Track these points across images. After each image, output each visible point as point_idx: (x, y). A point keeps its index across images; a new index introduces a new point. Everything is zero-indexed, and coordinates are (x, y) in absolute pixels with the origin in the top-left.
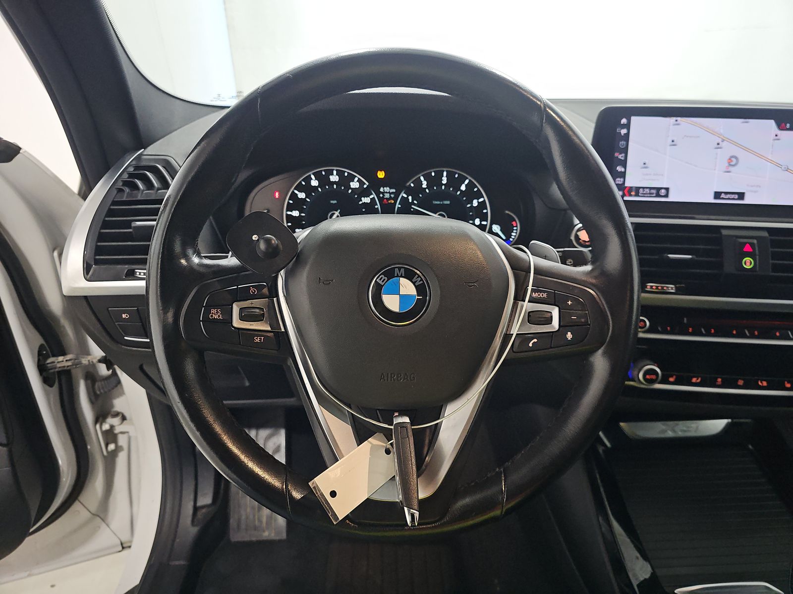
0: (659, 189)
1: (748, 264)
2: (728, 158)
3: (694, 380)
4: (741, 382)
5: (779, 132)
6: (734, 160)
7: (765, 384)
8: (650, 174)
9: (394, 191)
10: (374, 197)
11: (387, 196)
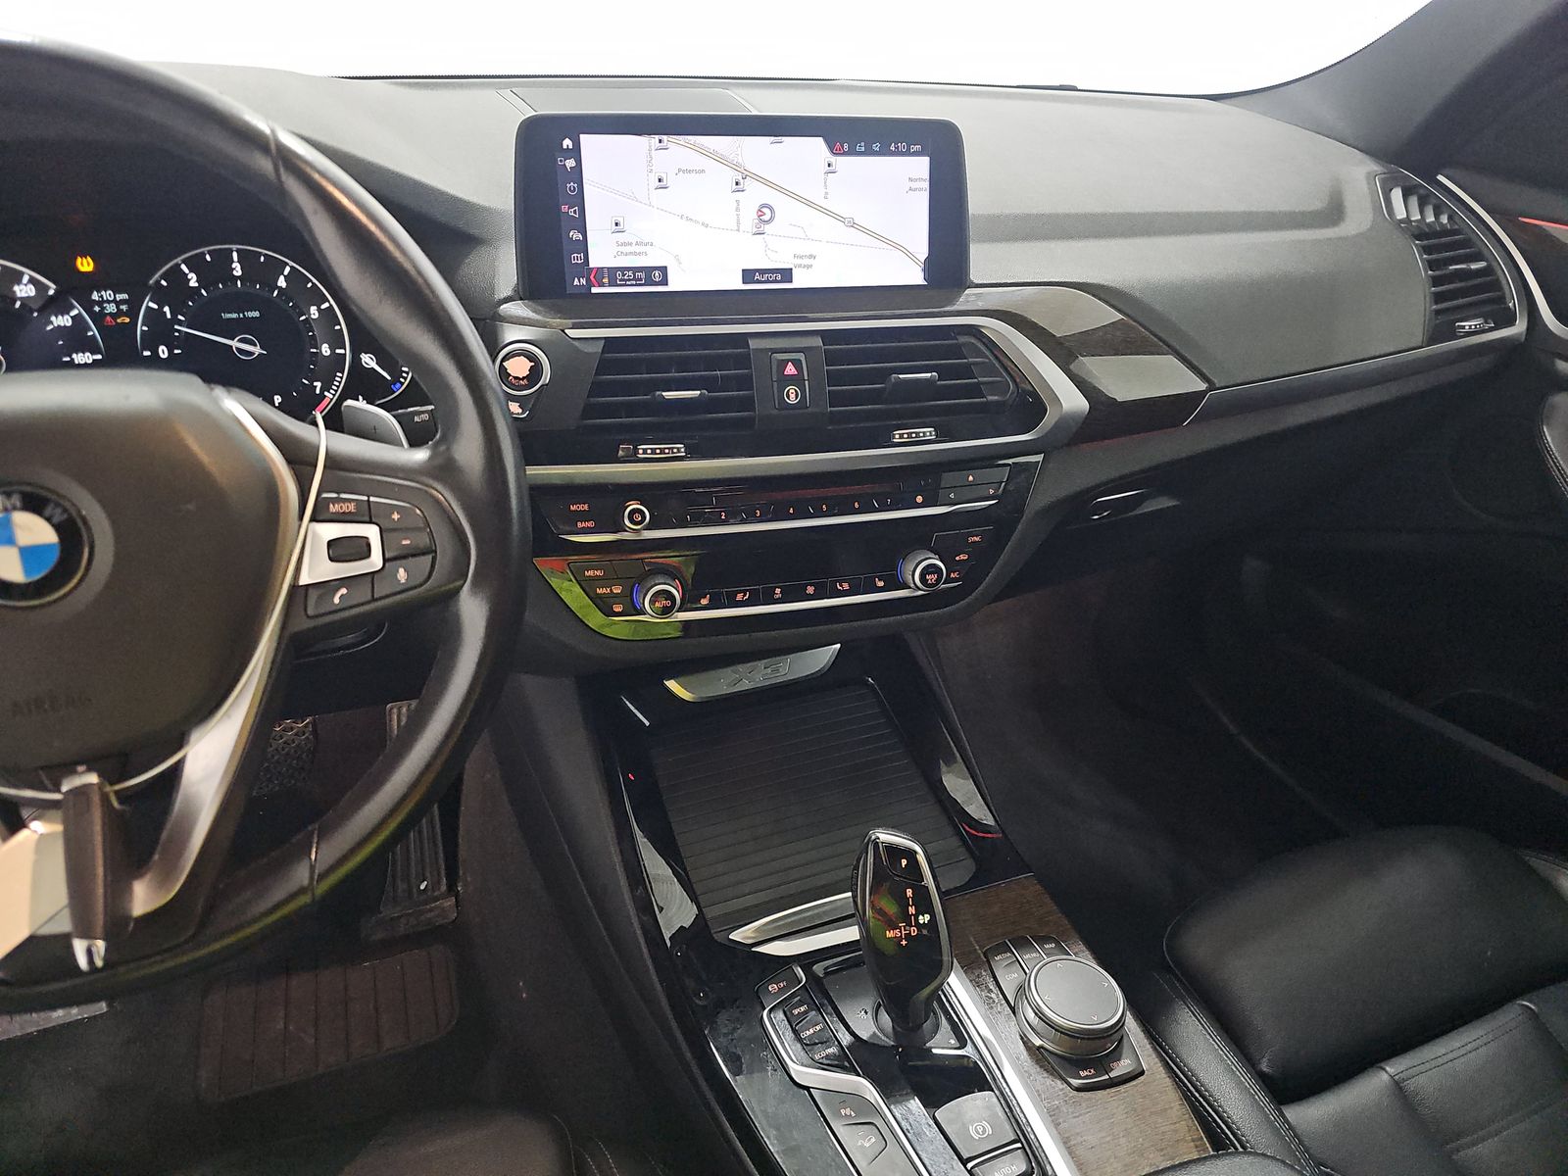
0: (648, 270)
1: (793, 396)
2: (757, 208)
3: (739, 597)
4: (810, 590)
5: (833, 159)
6: (765, 210)
7: (846, 586)
8: (631, 244)
9: (125, 296)
10: (80, 314)
11: (111, 308)
